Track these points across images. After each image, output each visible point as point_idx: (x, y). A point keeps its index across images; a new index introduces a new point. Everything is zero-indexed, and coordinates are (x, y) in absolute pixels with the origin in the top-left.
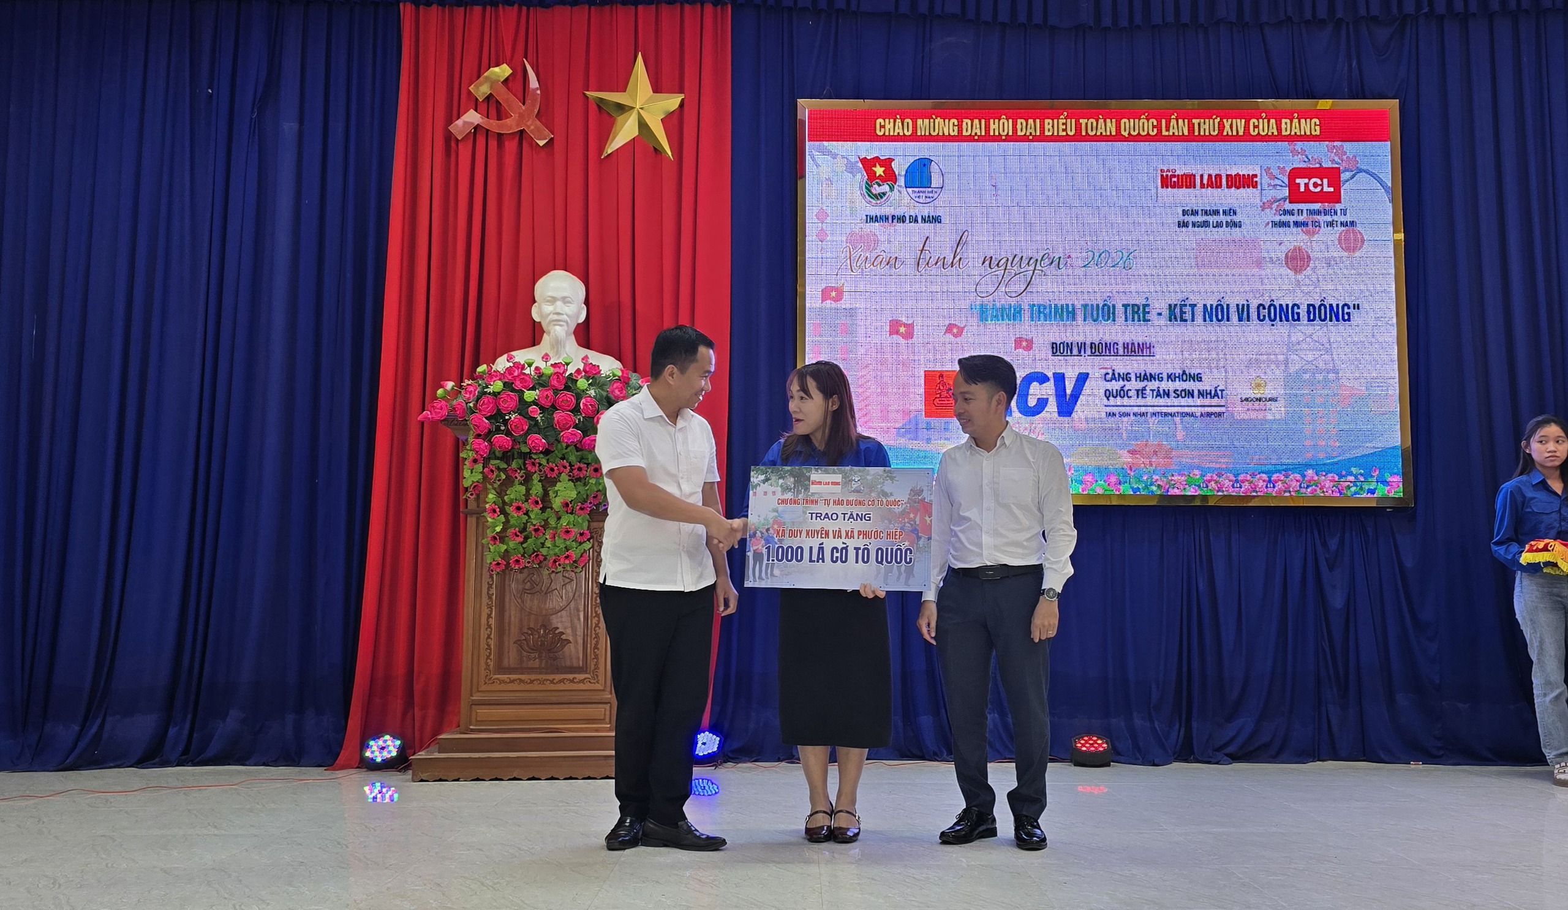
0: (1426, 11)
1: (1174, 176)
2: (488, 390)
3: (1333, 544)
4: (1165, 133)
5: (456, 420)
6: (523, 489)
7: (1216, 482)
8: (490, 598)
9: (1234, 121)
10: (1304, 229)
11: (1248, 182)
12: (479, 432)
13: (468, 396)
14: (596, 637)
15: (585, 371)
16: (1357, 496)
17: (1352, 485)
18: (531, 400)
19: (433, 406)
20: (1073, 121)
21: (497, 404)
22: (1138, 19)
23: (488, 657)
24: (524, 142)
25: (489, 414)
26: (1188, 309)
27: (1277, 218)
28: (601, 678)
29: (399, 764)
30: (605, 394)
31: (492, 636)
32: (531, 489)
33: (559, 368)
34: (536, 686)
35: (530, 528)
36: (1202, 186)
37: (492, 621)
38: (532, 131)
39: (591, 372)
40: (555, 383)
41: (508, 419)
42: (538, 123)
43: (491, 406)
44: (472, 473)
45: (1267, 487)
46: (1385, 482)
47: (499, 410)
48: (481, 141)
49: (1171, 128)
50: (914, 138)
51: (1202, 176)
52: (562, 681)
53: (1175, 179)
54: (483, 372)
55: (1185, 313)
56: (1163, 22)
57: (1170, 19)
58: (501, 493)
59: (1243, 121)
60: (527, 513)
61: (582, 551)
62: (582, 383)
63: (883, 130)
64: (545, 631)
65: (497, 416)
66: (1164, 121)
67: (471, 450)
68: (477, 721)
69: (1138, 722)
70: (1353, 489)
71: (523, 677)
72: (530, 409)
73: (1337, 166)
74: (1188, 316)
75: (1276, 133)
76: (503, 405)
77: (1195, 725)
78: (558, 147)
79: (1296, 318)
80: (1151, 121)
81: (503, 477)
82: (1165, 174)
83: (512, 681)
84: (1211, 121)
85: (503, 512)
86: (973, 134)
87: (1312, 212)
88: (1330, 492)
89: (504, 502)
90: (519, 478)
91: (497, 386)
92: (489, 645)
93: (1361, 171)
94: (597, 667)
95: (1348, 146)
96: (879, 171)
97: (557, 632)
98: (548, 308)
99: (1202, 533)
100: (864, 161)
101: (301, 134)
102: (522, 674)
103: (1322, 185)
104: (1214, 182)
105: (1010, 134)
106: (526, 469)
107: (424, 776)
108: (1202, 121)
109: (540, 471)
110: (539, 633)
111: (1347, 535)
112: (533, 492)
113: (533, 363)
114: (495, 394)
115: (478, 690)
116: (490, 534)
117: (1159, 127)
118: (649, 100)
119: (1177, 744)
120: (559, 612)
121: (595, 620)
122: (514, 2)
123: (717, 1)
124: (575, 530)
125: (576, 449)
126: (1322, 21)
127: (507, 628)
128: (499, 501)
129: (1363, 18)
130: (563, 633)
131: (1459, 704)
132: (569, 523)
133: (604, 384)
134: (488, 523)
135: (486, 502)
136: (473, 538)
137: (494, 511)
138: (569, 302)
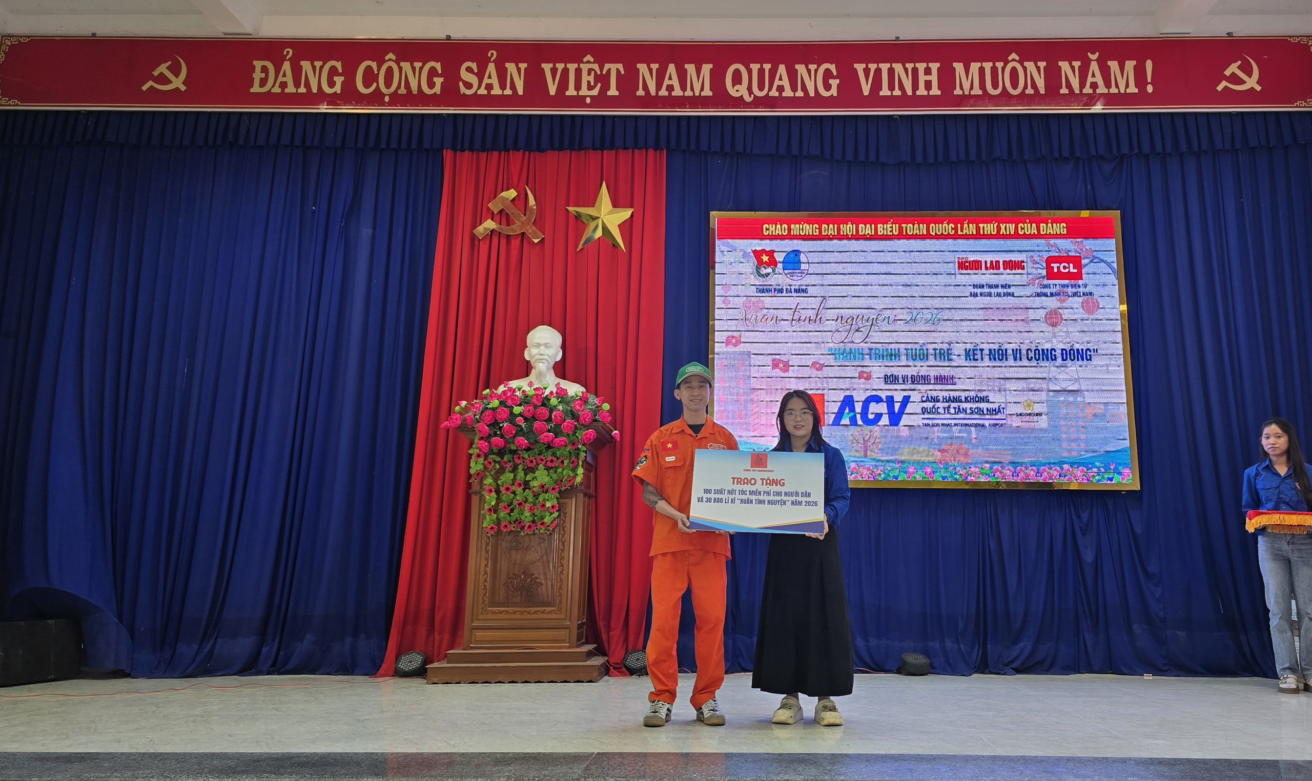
0: (1136, 151)
1: (967, 262)
2: (489, 406)
3: (1085, 516)
4: (960, 233)
5: (466, 427)
6: (512, 476)
7: (1001, 472)
8: (487, 553)
9: (1008, 225)
10: (1058, 297)
11: (1019, 265)
12: (482, 436)
13: (475, 410)
14: (561, 581)
15: (557, 393)
16: (1101, 483)
17: (1096, 475)
18: (518, 413)
19: (451, 418)
20: (897, 225)
21: (494, 416)
22: (940, 159)
23: (485, 595)
24: (525, 241)
25: (489, 423)
26: (979, 352)
27: (1039, 291)
28: (564, 611)
29: (420, 673)
30: (569, 408)
31: (488, 580)
32: (516, 476)
34: (518, 616)
35: (515, 502)
36: (986, 268)
37: (488, 569)
38: (529, 233)
39: (561, 394)
40: (535, 401)
41: (502, 427)
42: (534, 228)
43: (491, 417)
44: (476, 464)
45: (1036, 476)
46: (1120, 473)
47: (496, 420)
48: (495, 240)
49: (964, 230)
50: (790, 237)
51: (986, 262)
52: (536, 612)
53: (967, 264)
54: (487, 395)
55: (977, 354)
56: (958, 159)
57: (962, 156)
58: (496, 479)
59: (1014, 225)
60: (514, 493)
61: (553, 519)
62: (554, 401)
63: (768, 231)
64: (525, 576)
65: (494, 424)
66: (959, 225)
67: (476, 448)
68: (476, 641)
69: (949, 644)
70: (1097, 478)
71: (508, 609)
72: (517, 419)
73: (1079, 255)
74: (979, 357)
75: (1036, 233)
76: (499, 417)
77: (989, 646)
78: (547, 244)
79: (1054, 359)
80: (950, 225)
81: (498, 467)
82: (960, 261)
83: (501, 612)
84: (992, 225)
85: (498, 492)
86: (829, 234)
87: (1063, 286)
88: (1081, 480)
89: (498, 485)
90: (508, 467)
91: (495, 403)
92: (485, 586)
93: (1095, 258)
94: (561, 603)
95: (1086, 242)
96: (765, 258)
97: (533, 577)
98: (534, 351)
99: (992, 508)
100: (755, 252)
101: (373, 236)
102: (508, 607)
103: (1069, 268)
104: (995, 266)
105: (854, 233)
106: (514, 461)
107: (435, 680)
108: (986, 225)
109: (524, 462)
110: (521, 578)
111: (1095, 511)
112: (518, 477)
113: (522, 388)
114: (493, 409)
115: (477, 619)
116: (488, 507)
117: (956, 229)
118: (610, 213)
119: (976, 662)
120: (535, 562)
121: (560, 569)
122: (520, 149)
123: (657, 147)
124: (548, 504)
125: (549, 447)
126: (1066, 159)
127: (498, 574)
128: (494, 485)
129: (1093, 156)
130: (538, 578)
131: (1178, 632)
132: (545, 500)
133: (569, 402)
134: (486, 500)
135: (486, 485)
136: (477, 510)
137: (490, 491)
138: (550, 347)
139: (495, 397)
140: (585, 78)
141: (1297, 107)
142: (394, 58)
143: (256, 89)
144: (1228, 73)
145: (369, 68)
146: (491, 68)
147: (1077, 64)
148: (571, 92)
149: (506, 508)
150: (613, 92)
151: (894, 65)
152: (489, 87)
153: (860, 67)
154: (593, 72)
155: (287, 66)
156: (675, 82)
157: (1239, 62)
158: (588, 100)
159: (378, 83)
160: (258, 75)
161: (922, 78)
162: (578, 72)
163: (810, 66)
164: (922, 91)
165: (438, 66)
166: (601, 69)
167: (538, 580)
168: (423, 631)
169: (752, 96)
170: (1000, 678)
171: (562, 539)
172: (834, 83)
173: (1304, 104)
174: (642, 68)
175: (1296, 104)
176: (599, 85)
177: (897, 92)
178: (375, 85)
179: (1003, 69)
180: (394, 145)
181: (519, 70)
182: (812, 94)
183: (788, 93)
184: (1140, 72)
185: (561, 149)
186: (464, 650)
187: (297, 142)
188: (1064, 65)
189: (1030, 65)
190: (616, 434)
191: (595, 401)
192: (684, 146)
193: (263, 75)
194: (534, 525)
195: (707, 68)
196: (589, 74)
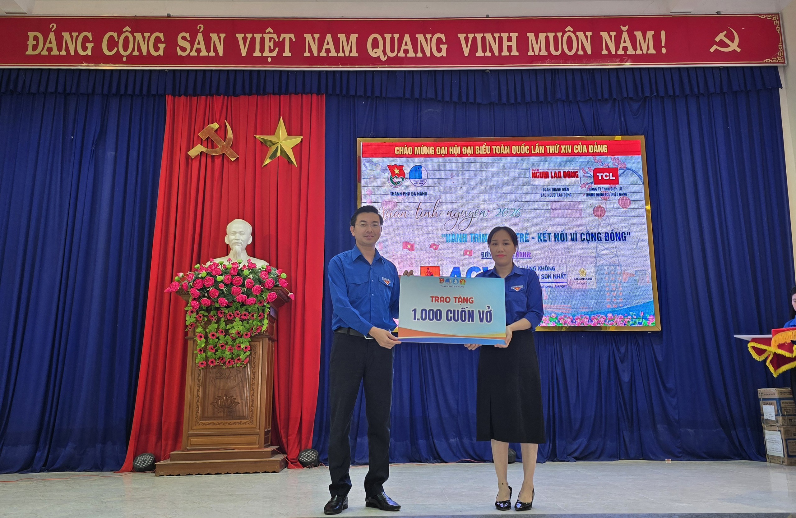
0: (655, 94)
1: (538, 172)
2: (199, 276)
3: (623, 350)
4: (533, 152)
5: (183, 292)
6: (216, 325)
7: (564, 320)
8: (199, 381)
9: (566, 146)
10: (602, 197)
11: (574, 175)
12: (194, 297)
13: (189, 279)
14: (252, 401)
15: (248, 266)
16: (634, 325)
17: (630, 320)
18: (220, 280)
19: (172, 285)
20: (489, 147)
21: (203, 283)
22: (519, 99)
23: (197, 412)
24: (225, 159)
25: (199, 288)
26: (547, 235)
27: (588, 192)
28: (254, 422)
29: (151, 468)
30: (257, 277)
31: (200, 401)
32: (219, 326)
33: (235, 265)
34: (221, 426)
35: (219, 345)
36: (552, 177)
37: (200, 393)
38: (228, 154)
39: (251, 267)
40: (232, 272)
41: (209, 291)
42: (232, 150)
43: (200, 284)
44: (190, 318)
45: (588, 322)
46: (647, 319)
47: (204, 286)
48: (203, 159)
49: (536, 150)
50: (413, 155)
51: (551, 172)
52: (234, 423)
53: (538, 174)
54: (198, 268)
55: (546, 237)
56: (531, 100)
57: (534, 99)
58: (205, 329)
59: (571, 146)
60: (218, 338)
61: (246, 356)
62: (246, 272)
63: (398, 152)
64: (226, 398)
65: (203, 289)
66: (532, 147)
67: (190, 306)
68: (191, 445)
70: (631, 323)
71: (214, 421)
72: (220, 285)
73: (616, 167)
74: (547, 239)
75: (586, 152)
76: (206, 284)
77: (557, 442)
78: (241, 161)
79: (599, 239)
80: (527, 147)
81: (206, 319)
82: (534, 172)
83: (209, 424)
84: (555, 146)
85: (206, 337)
86: (441, 153)
87: (605, 189)
88: (620, 324)
89: (206, 333)
90: (214, 320)
92: (198, 406)
93: (627, 169)
94: (252, 416)
95: (621, 158)
96: (397, 171)
97: (232, 398)
98: (232, 237)
99: (558, 344)
100: (389, 166)
101: (116, 157)
102: (214, 420)
103: (609, 176)
104: (558, 175)
105: (459, 153)
106: (218, 315)
107: (162, 473)
108: (551, 146)
109: (225, 316)
110: (223, 399)
111: (629, 345)
112: (221, 327)
113: (223, 263)
114: (202, 278)
115: (192, 429)
116: (199, 349)
117: (530, 149)
118: (286, 139)
119: (548, 453)
120: (234, 388)
121: (252, 392)
122: (221, 94)
123: (319, 93)
124: (243, 346)
125: (243, 305)
126: (606, 100)
127: (207, 397)
128: (203, 332)
129: (625, 98)
130: (235, 399)
131: (689, 430)
132: (240, 342)
133: (257, 273)
134: (198, 343)
135: (197, 332)
136: (191, 352)
137: (201, 337)
138: (243, 234)
139: (204, 269)
140: (267, 44)
141: (765, 63)
142: (129, 30)
143: (30, 52)
144: (717, 39)
145: (111, 37)
146: (200, 37)
147: (613, 34)
148: (257, 54)
149: (212, 349)
150: (287, 53)
151: (486, 35)
152: (199, 50)
153: (462, 36)
154: (273, 40)
155: (52, 36)
156: (331, 47)
157: (725, 32)
158: (269, 60)
159: (118, 47)
160: (31, 42)
161: (506, 44)
162: (262, 40)
163: (427, 36)
164: (505, 53)
165: (161, 36)
166: (279, 38)
167: (236, 401)
168: (153, 438)
169: (386, 56)
170: (565, 464)
171: (253, 371)
172: (444, 47)
173: (770, 61)
174: (308, 37)
175: (764, 61)
176: (277, 49)
177: (488, 54)
178: (116, 49)
179: (562, 37)
180: (130, 92)
181: (220, 38)
182: (428, 55)
183: (411, 54)
184: (657, 39)
185: (250, 94)
186: (182, 451)
187: (60, 89)
188: (604, 35)
189: (581, 35)
190: (291, 295)
191: (276, 272)
192: (338, 91)
193: (35, 43)
194: (233, 361)
195: (354, 37)
196: (270, 41)
